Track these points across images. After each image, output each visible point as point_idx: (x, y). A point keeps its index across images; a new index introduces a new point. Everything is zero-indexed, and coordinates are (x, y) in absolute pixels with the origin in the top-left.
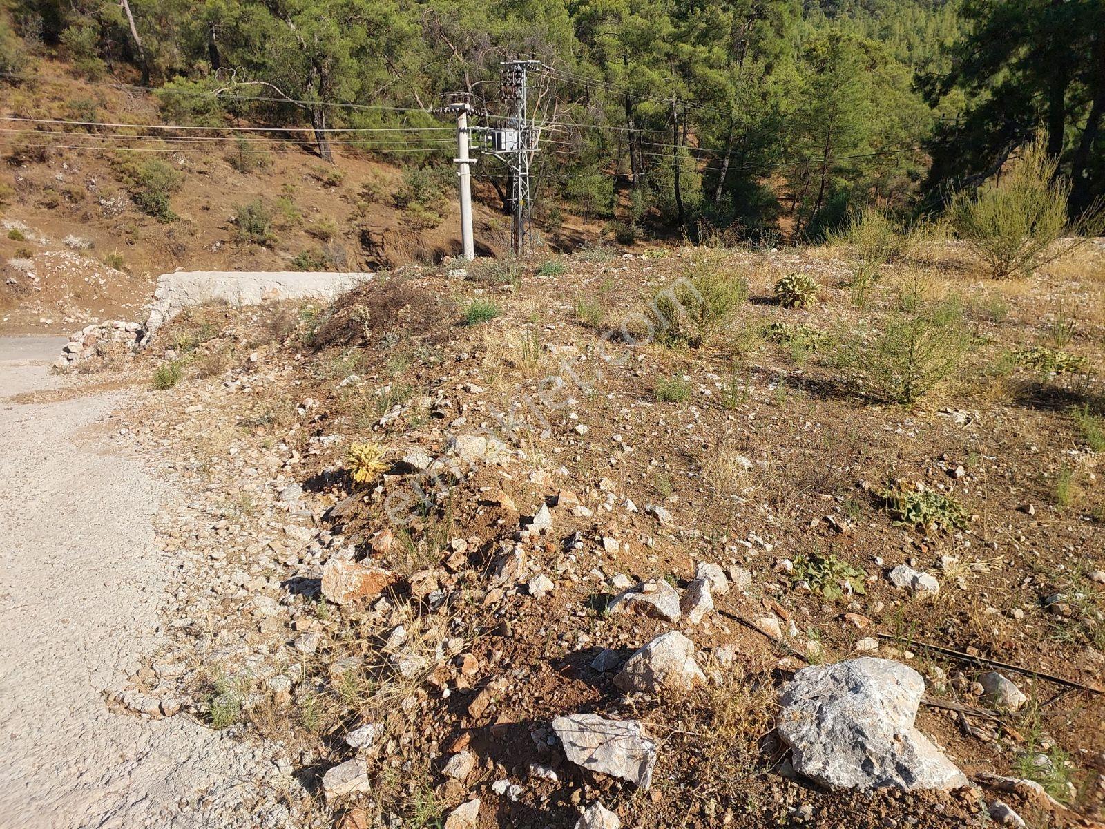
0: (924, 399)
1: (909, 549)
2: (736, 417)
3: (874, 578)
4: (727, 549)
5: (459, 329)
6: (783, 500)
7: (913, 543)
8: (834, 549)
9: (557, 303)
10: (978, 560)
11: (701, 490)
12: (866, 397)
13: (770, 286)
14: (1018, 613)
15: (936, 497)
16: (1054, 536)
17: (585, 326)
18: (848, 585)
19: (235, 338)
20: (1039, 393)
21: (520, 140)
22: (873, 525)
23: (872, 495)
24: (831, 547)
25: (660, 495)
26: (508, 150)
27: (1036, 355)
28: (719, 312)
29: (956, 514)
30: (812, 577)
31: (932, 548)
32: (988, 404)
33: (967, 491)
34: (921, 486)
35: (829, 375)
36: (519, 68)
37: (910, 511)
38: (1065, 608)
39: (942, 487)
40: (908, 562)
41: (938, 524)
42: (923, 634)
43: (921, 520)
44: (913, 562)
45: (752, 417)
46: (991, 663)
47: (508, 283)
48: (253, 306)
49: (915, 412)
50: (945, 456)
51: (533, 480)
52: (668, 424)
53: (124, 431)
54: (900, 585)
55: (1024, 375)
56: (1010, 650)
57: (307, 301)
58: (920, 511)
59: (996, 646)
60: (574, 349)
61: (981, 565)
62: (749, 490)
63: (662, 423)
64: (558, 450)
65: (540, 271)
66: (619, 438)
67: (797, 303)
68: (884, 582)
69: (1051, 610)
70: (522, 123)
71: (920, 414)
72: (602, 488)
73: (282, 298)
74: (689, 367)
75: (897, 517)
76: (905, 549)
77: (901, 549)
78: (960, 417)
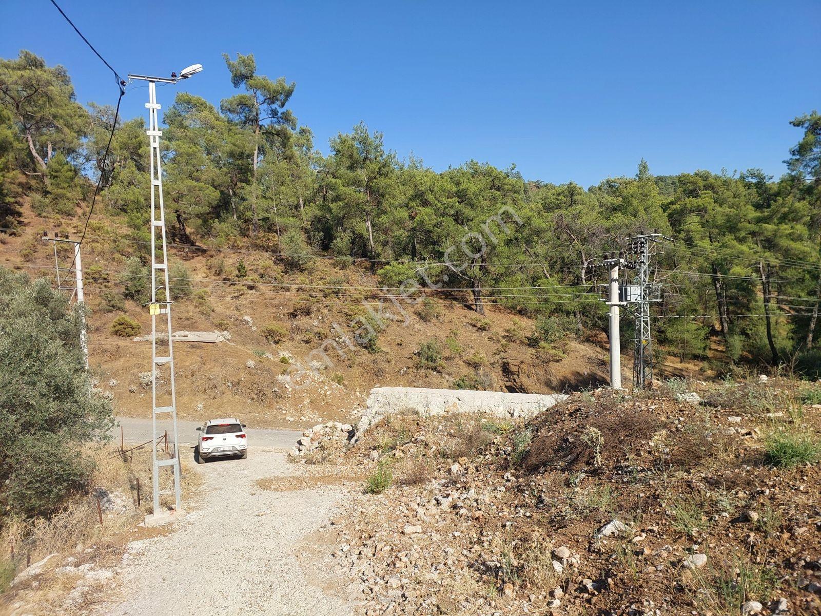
21: (643, 293)
26: (633, 300)
36: (643, 240)
48: (439, 416)
57: (482, 415)
65: (806, 399)
70: (645, 281)
73: (461, 411)
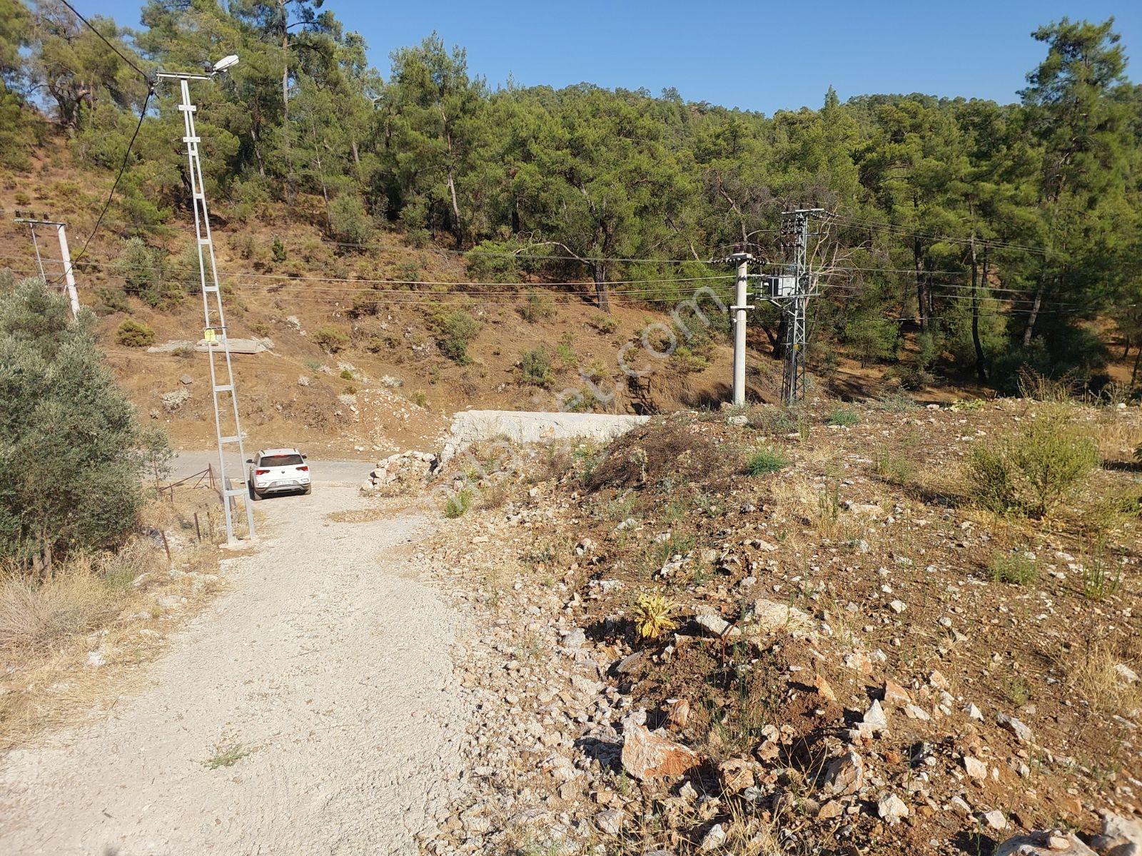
2: (1103, 610)
4: (1118, 790)
5: (742, 477)
9: (852, 455)
11: (1068, 702)
13: (1128, 450)
17: (890, 483)
19: (515, 473)
21: (798, 286)
25: (1011, 702)
26: (785, 295)
28: (1068, 479)
36: (801, 216)
45: (1127, 612)
47: (795, 431)
48: (532, 443)
51: (850, 664)
52: (1011, 610)
53: (420, 555)
57: (580, 440)
60: (878, 509)
62: (1138, 711)
63: (1003, 609)
64: (869, 628)
65: (829, 420)
66: (948, 623)
70: (802, 269)
72: (933, 683)
73: (558, 436)
74: (1031, 542)
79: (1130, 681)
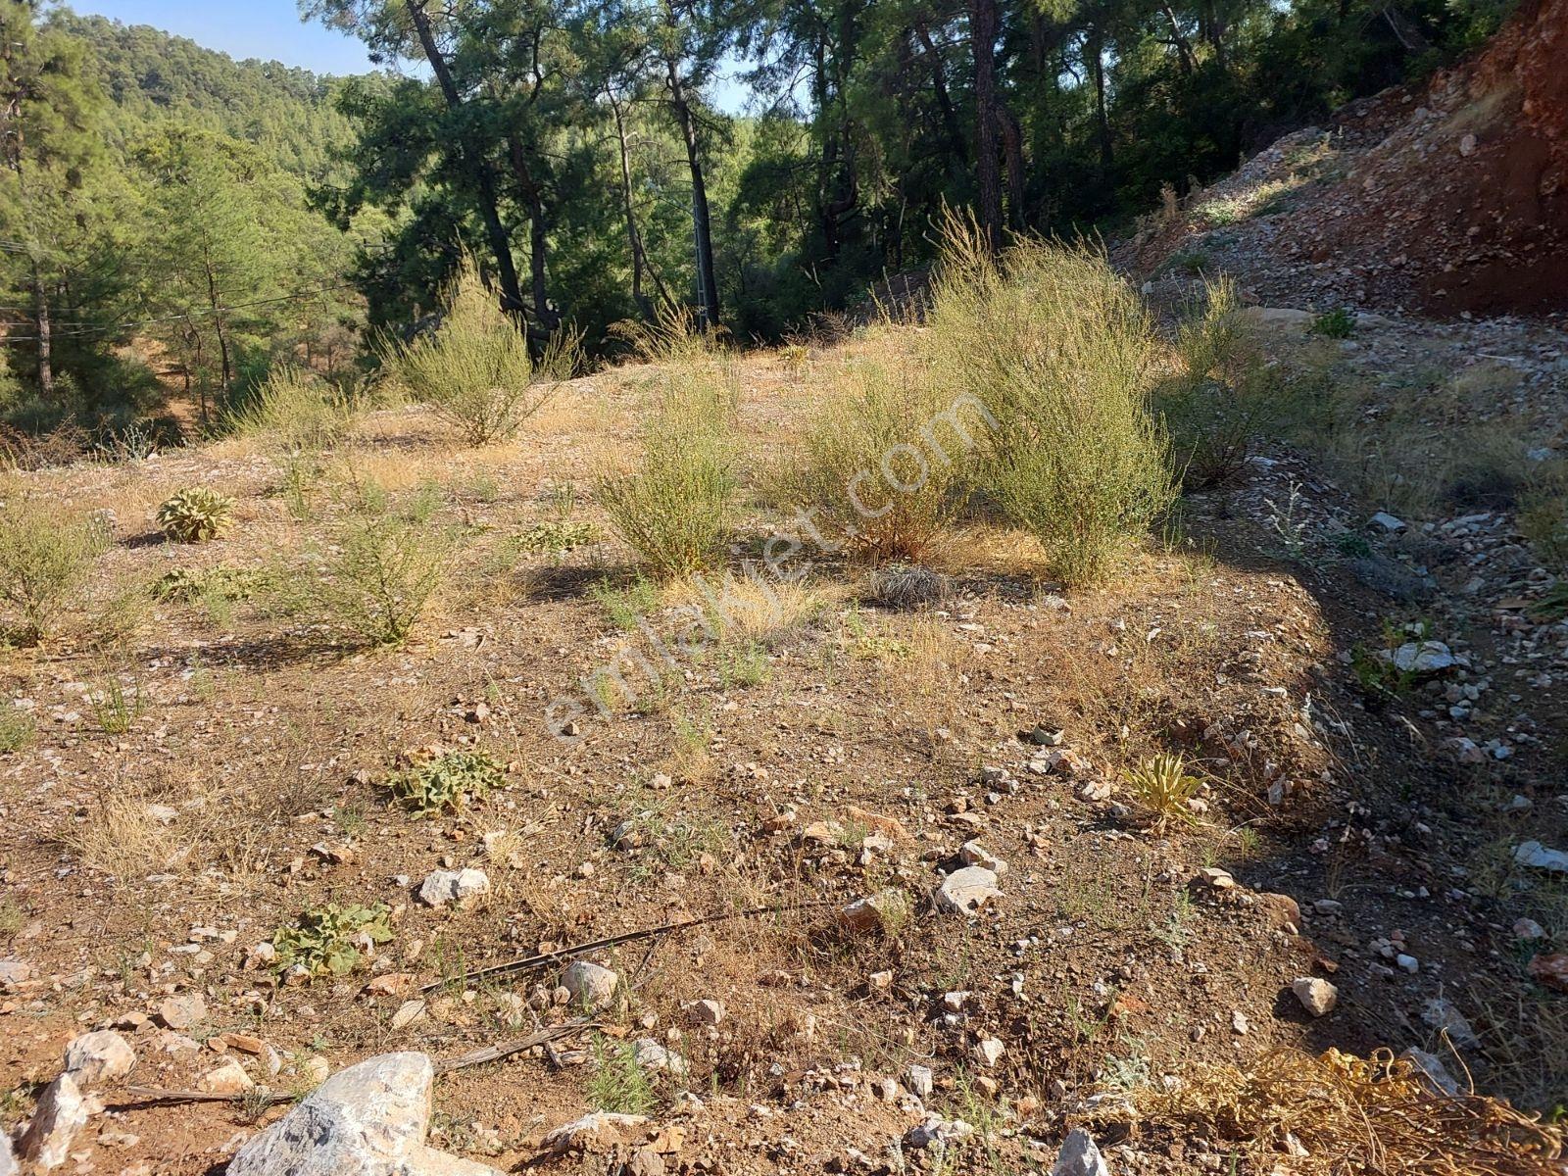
0: (417, 626)
1: (440, 844)
2: (132, 742)
3: (400, 909)
4: (154, 974)
6: (237, 851)
7: (444, 834)
8: (336, 893)
10: (528, 821)
11: (87, 892)
12: (339, 648)
13: (152, 515)
14: (587, 869)
15: (458, 757)
16: (605, 753)
18: (365, 938)
20: (554, 579)
22: (384, 831)
23: (375, 786)
24: (330, 890)
27: (540, 534)
29: (489, 770)
30: (308, 951)
31: (468, 830)
32: (499, 610)
33: (496, 734)
34: (437, 749)
35: (276, 630)
37: (428, 790)
38: (634, 837)
39: (464, 740)
40: (442, 863)
41: (470, 793)
42: (481, 955)
43: (446, 797)
44: (449, 861)
45: (160, 734)
46: (569, 952)
49: (409, 648)
50: (460, 696)
54: (437, 902)
55: (534, 562)
56: (586, 921)
58: (441, 785)
59: (570, 925)
61: (532, 827)
62: (177, 857)
67: (202, 533)
68: (416, 908)
69: (621, 847)
71: (418, 649)
74: (23, 682)
75: (413, 806)
76: (435, 846)
77: (429, 849)
78: (469, 637)
79: (166, 822)
